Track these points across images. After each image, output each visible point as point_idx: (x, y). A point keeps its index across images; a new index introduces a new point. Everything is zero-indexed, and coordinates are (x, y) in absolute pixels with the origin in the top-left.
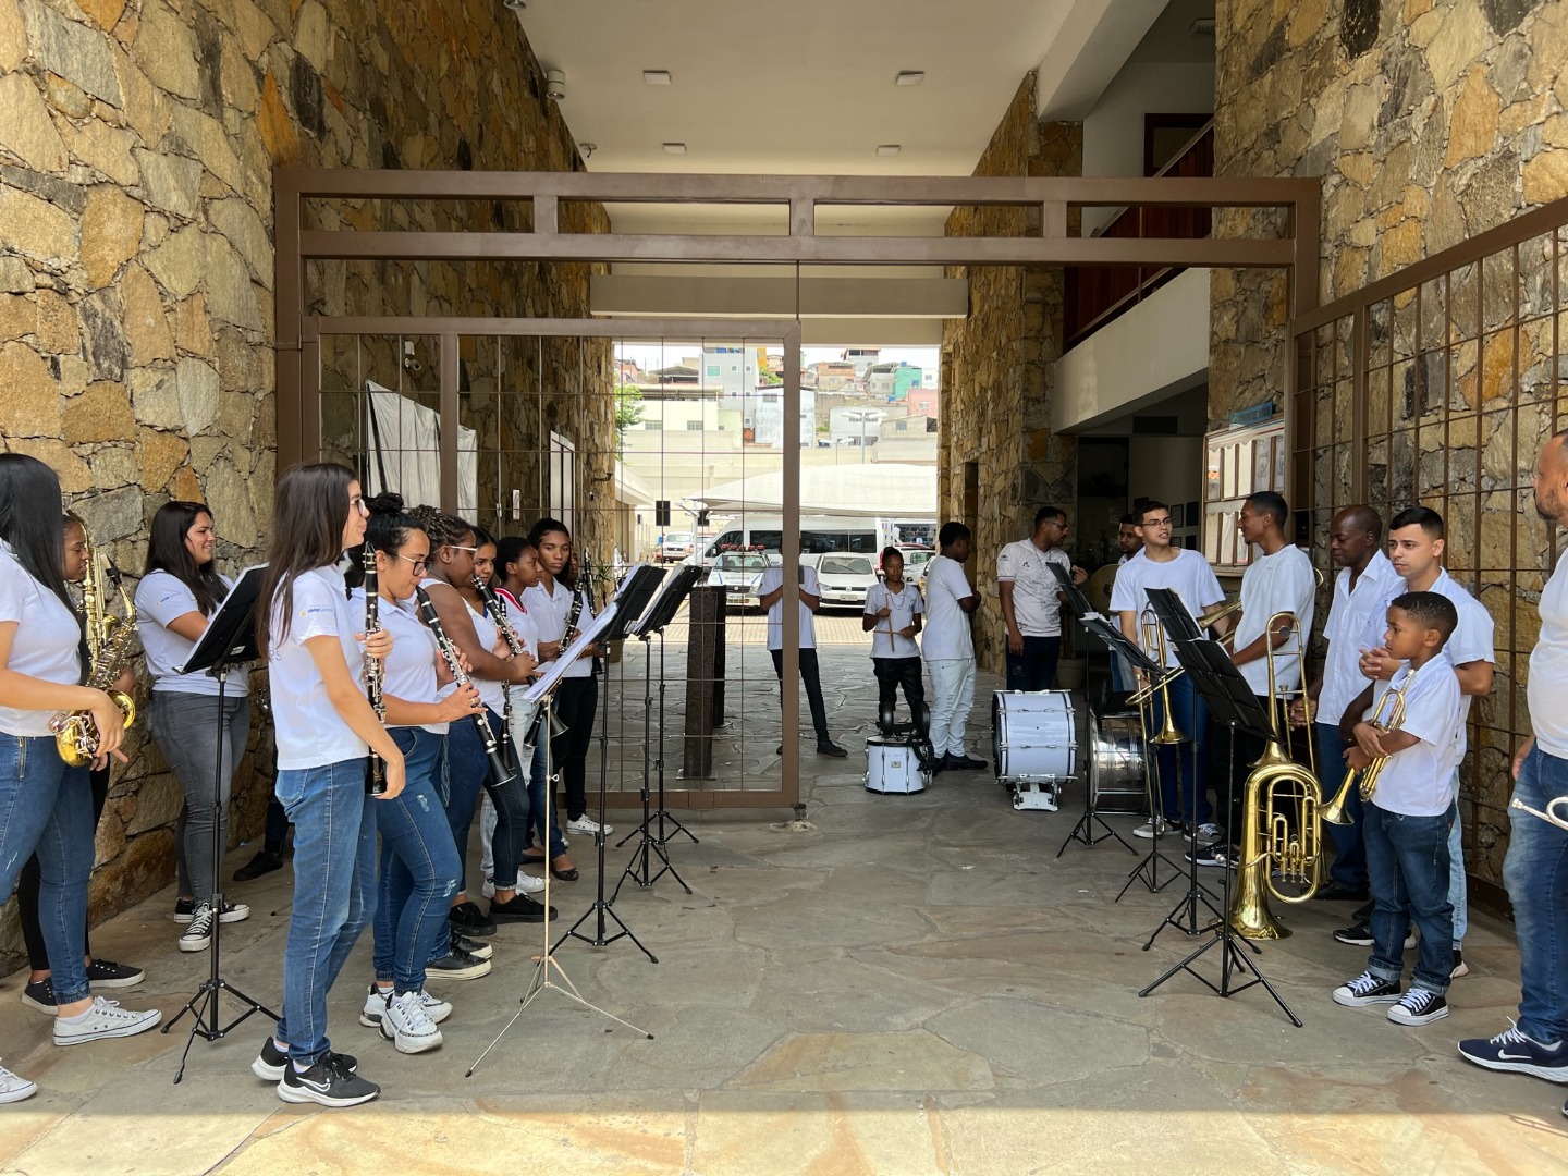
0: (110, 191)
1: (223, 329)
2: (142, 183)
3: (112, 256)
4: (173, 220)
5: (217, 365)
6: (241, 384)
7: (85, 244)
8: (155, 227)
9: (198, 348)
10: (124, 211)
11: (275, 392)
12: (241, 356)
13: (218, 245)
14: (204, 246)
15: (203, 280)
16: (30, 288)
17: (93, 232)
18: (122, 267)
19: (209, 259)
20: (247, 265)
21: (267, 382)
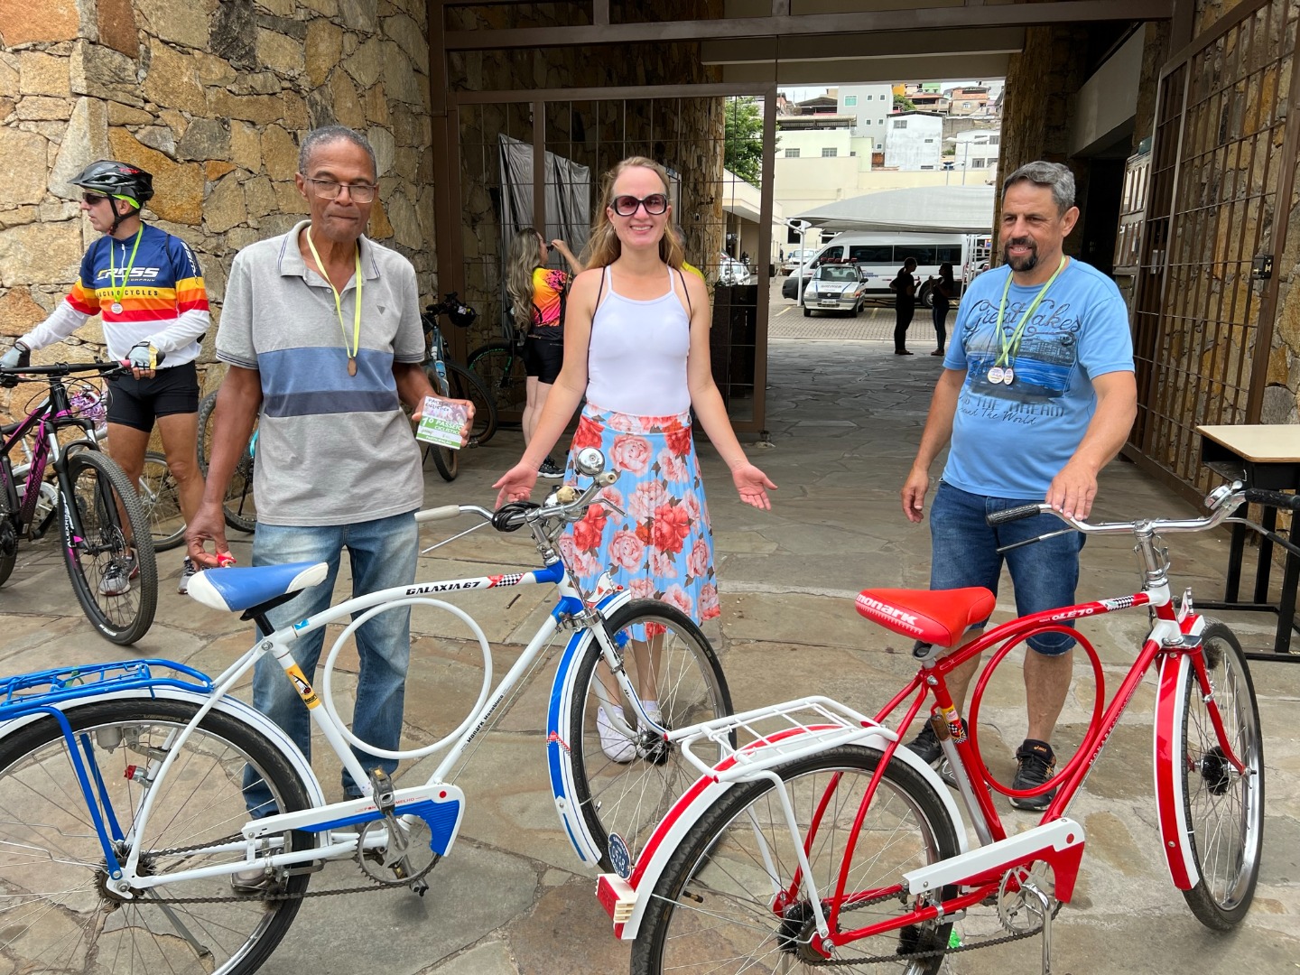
0: (321, 22)
1: (395, 106)
2: (340, 13)
3: (324, 64)
4: (360, 35)
5: (392, 130)
6: (409, 141)
7: (308, 58)
8: (350, 41)
9: (380, 120)
10: (330, 34)
11: (432, 146)
12: (408, 123)
13: (391, 48)
14: (382, 51)
15: (381, 74)
16: (278, 90)
17: (312, 51)
18: (331, 71)
19: (385, 59)
20: (410, 59)
21: (426, 139)
